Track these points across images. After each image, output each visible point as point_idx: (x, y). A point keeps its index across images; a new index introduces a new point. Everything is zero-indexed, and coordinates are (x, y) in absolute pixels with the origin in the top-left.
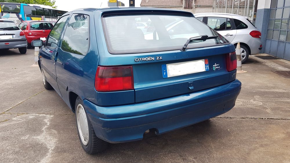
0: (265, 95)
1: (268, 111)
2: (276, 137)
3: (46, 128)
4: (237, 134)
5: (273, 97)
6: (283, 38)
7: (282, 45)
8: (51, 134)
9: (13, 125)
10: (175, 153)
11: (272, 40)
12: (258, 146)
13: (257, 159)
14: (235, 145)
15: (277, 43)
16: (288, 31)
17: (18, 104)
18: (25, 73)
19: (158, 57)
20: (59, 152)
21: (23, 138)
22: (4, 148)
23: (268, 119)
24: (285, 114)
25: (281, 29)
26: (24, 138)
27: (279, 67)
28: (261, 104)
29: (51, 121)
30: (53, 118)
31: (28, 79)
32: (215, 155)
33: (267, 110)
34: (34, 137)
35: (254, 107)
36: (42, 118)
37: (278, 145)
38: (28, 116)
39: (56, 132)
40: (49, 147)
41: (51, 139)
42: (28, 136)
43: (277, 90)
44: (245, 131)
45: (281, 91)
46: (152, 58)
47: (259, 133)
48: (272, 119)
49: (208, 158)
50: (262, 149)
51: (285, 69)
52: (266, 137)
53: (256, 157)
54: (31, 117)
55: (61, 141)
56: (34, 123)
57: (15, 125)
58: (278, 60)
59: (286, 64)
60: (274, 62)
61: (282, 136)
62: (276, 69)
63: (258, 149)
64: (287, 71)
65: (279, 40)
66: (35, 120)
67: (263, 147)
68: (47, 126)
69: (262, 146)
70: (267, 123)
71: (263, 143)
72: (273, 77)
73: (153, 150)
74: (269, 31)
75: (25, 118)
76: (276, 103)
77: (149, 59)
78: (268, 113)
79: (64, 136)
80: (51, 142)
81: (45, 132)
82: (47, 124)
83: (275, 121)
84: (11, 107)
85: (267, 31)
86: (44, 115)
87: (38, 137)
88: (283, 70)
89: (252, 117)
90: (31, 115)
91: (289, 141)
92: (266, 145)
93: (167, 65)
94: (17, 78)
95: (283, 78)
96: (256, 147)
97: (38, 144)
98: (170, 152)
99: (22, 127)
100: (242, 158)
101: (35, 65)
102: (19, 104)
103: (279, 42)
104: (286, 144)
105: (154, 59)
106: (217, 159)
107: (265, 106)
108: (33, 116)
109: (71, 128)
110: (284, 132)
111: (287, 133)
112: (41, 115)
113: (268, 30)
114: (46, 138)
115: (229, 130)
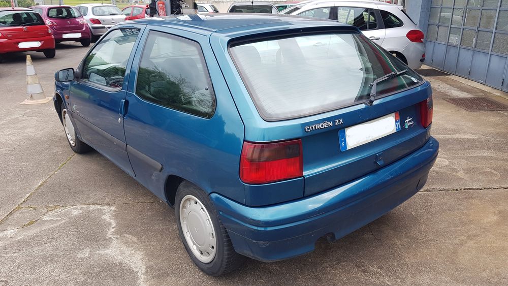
0: (448, 146)
1: (461, 174)
2: (485, 220)
3: (114, 232)
4: (428, 219)
5: (461, 150)
6: (455, 39)
7: (453, 51)
8: (127, 243)
9: (49, 230)
10: (346, 261)
11: (437, 42)
12: (465, 238)
13: (469, 260)
14: (432, 240)
15: (444, 47)
16: (463, 29)
17: (37, 186)
18: (17, 119)
19: (338, 121)
20: (157, 277)
21: (80, 255)
22: (56, 278)
23: (464, 189)
24: (488, 179)
25: (451, 24)
26: (82, 256)
27: (453, 91)
28: (447, 163)
29: (116, 217)
30: (115, 211)
31: (30, 132)
32: (407, 260)
33: (458, 174)
34: (100, 252)
35: (439, 170)
36: (96, 214)
37: (493, 235)
38: (70, 211)
39: (135, 239)
40: (136, 269)
41: (133, 254)
42: (88, 250)
43: (462, 136)
44: (439, 213)
45: (468, 137)
46: (329, 123)
47: (460, 216)
48: (471, 189)
49: (398, 266)
50: (471, 243)
51: (464, 95)
52: (471, 222)
53: (467, 257)
54: (75, 213)
55: (150, 255)
56: (86, 223)
57: (52, 230)
58: (447, 76)
59: (463, 85)
60: (443, 81)
61: (493, 218)
62: (449, 94)
63: (466, 244)
64: (467, 99)
65: (448, 42)
66: (85, 217)
67: (472, 239)
68: (114, 229)
69: (470, 238)
70: (466, 198)
71: (471, 233)
72: (449, 111)
73: (310, 260)
74: (431, 26)
75: (66, 214)
76: (468, 159)
77: (325, 125)
78: (461, 179)
79: (153, 246)
80: (134, 259)
81: (115, 241)
82: (110, 224)
83: (476, 193)
84: (28, 195)
85: (428, 28)
86: (99, 207)
87: (107, 251)
88: (460, 97)
89: (442, 187)
90: (74, 209)
91: (506, 227)
92: (476, 236)
93: (345, 129)
94: (7, 131)
95: (464, 112)
96: (463, 240)
97: (113, 265)
98: (339, 261)
99: (70, 235)
100: (448, 261)
101: (29, 101)
102: (40, 186)
103: (449, 46)
104: (503, 232)
105: (332, 125)
106: (412, 266)
107: (453, 166)
108: (77, 209)
109: (158, 229)
110: (494, 212)
111: (500, 212)
112: (92, 207)
113: (429, 25)
114: (122, 253)
115: (413, 213)
